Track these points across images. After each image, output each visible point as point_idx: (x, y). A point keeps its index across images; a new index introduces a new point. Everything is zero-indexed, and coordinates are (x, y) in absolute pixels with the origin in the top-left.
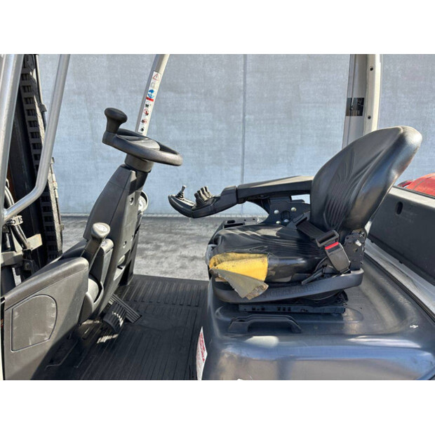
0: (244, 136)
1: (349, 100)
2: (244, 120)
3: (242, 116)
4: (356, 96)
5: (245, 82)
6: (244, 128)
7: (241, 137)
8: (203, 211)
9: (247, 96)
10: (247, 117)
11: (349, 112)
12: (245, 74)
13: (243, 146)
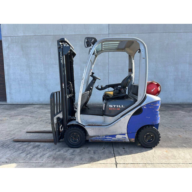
0: (109, 77)
1: (129, 69)
2: (108, 72)
3: (108, 71)
4: (130, 68)
5: (109, 61)
6: (109, 75)
7: (108, 77)
8: (102, 89)
9: (109, 65)
10: (109, 71)
11: (129, 71)
12: (108, 58)
13: (108, 81)
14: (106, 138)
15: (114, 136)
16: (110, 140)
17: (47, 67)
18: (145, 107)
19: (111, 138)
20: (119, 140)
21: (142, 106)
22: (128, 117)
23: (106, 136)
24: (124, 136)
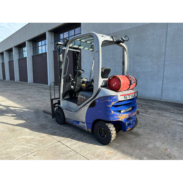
0: (164, 70)
2: (164, 64)
3: (163, 63)
5: (165, 51)
6: (164, 67)
9: (166, 55)
10: (166, 63)
12: (166, 48)
14: (74, 123)
15: (78, 122)
16: (76, 125)
17: (106, 62)
18: (97, 101)
19: (76, 123)
20: (81, 127)
21: (95, 100)
22: (86, 108)
23: (74, 121)
24: (84, 125)
